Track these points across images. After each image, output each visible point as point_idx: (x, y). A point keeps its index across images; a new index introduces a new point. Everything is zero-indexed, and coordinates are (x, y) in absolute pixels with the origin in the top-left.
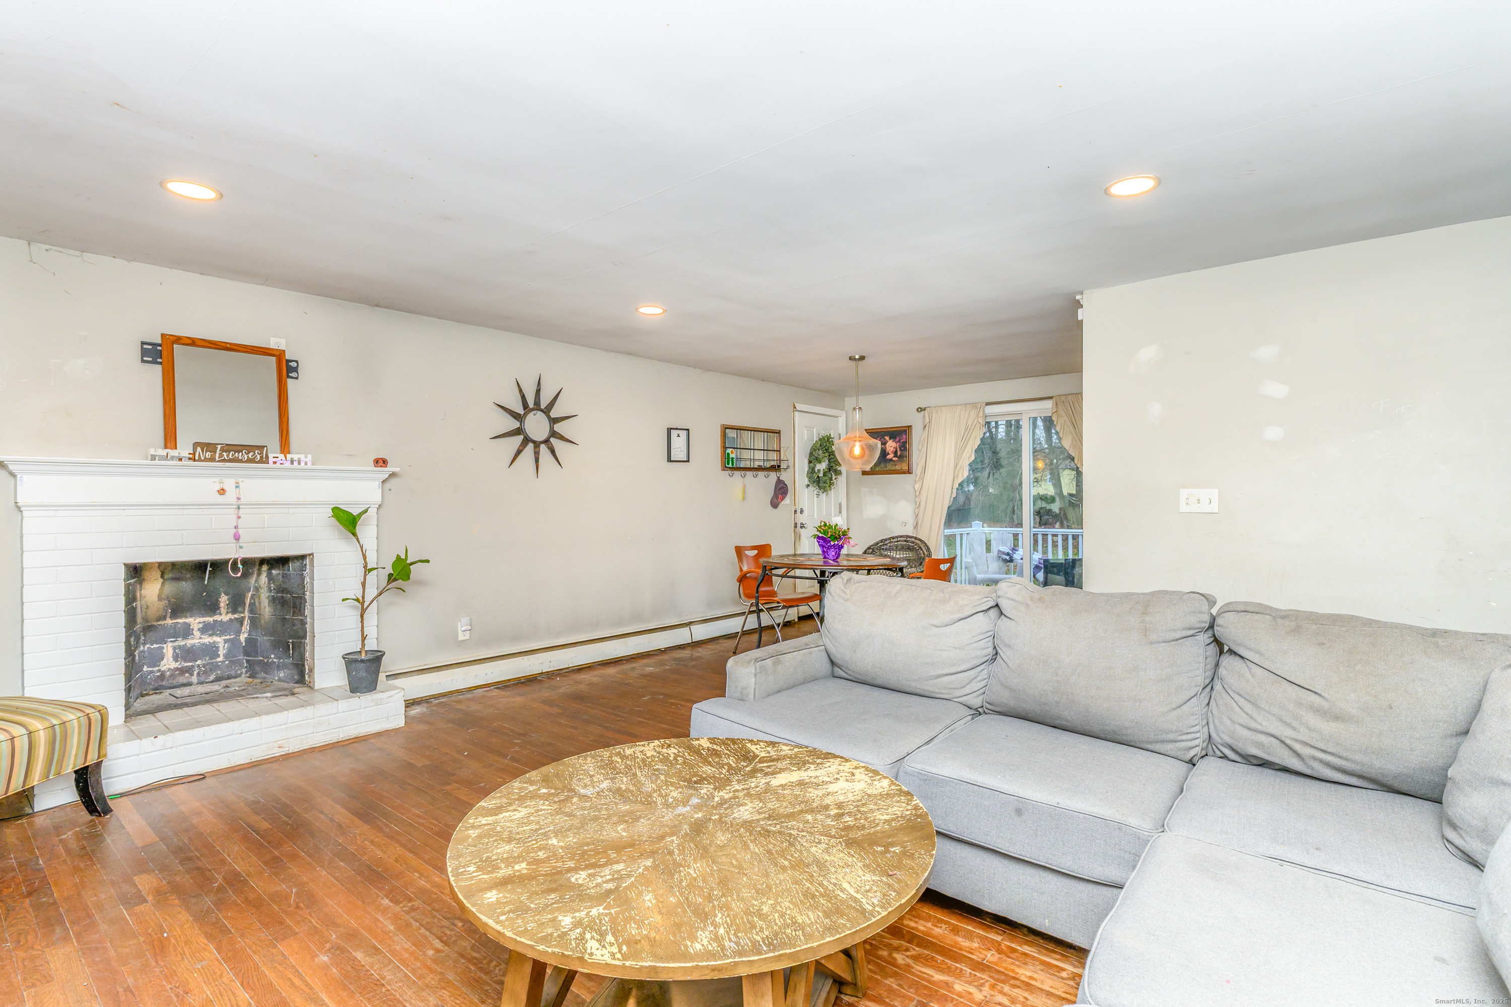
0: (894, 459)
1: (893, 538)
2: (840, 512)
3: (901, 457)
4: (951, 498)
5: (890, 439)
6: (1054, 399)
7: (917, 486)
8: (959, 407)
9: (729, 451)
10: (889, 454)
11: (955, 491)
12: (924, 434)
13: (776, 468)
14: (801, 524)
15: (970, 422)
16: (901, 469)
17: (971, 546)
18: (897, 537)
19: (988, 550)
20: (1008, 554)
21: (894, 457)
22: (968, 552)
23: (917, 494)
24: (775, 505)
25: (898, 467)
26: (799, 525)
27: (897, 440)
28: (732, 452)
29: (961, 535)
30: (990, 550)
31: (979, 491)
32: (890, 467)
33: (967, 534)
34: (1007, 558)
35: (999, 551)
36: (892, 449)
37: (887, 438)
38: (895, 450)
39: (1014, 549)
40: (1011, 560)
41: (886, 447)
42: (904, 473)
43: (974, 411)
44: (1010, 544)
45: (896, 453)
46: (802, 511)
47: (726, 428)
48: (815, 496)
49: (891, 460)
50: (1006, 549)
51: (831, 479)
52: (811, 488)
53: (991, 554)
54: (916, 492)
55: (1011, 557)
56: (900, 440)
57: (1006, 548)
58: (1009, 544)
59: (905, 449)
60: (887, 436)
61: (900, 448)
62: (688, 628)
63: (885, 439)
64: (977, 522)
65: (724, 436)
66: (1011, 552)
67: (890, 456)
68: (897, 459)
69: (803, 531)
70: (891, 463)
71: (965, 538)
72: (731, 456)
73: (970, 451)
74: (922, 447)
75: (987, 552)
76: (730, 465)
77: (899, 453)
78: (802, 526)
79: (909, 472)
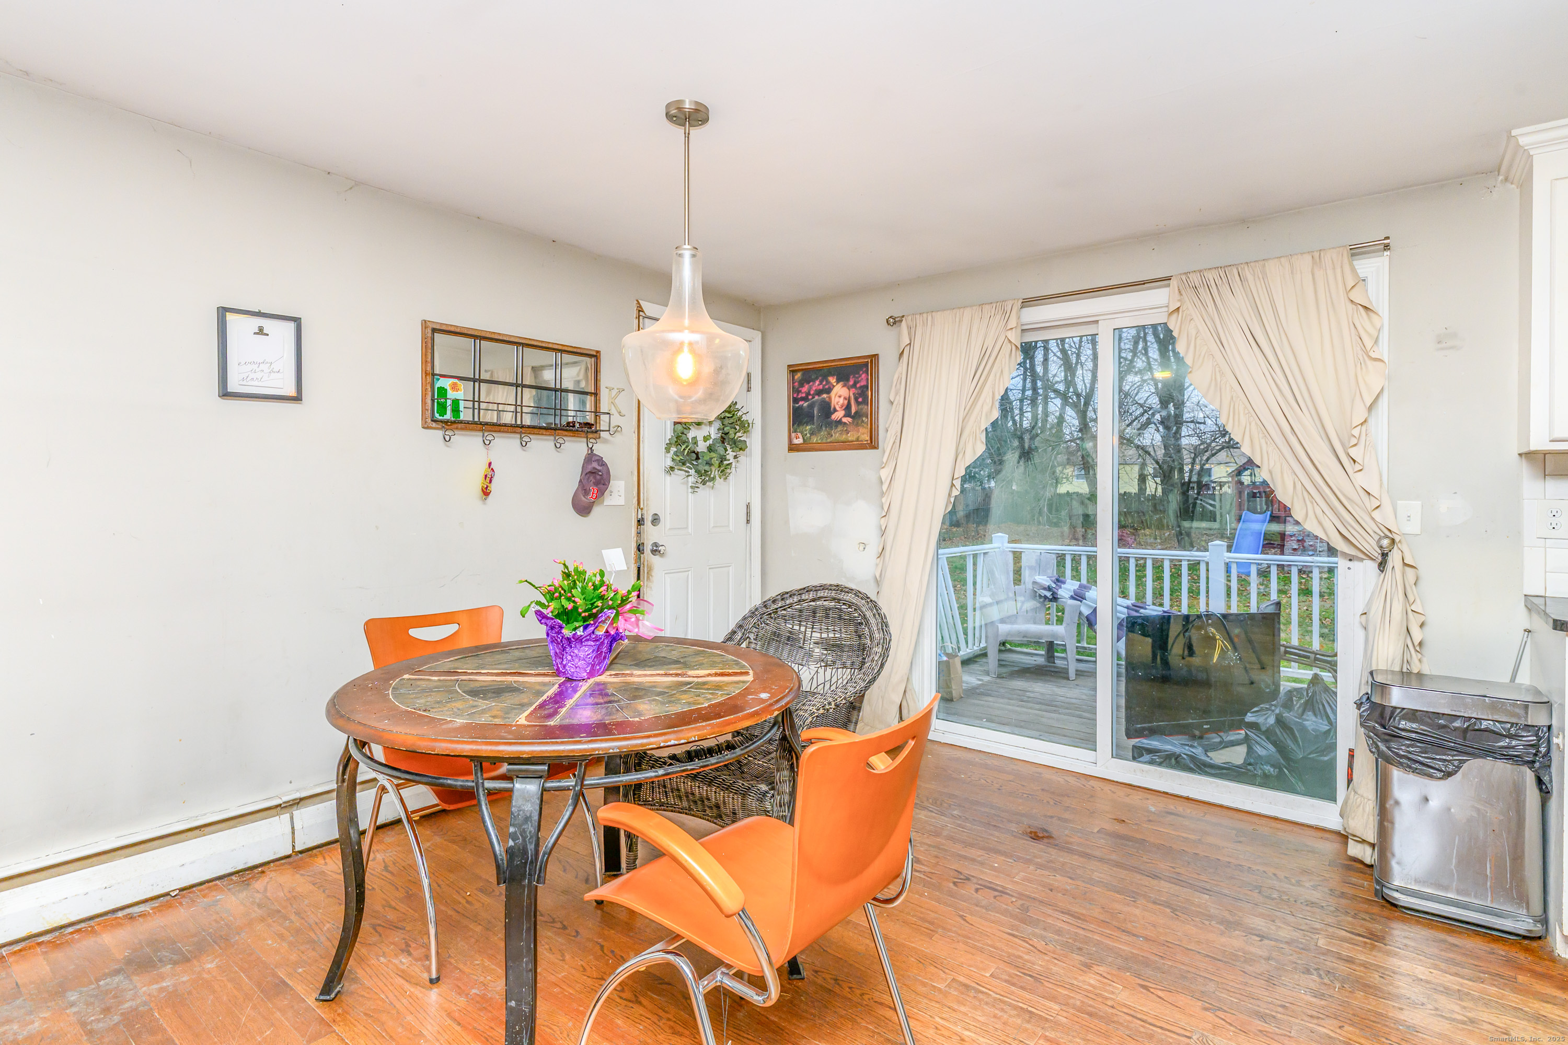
0: (845, 420)
1: (807, 590)
2: (748, 521)
3: (857, 416)
4: (950, 495)
5: (838, 382)
6: (1174, 282)
7: (885, 474)
8: (968, 312)
9: (442, 383)
10: (835, 410)
11: (958, 483)
12: (900, 369)
13: (588, 429)
14: (656, 545)
15: (989, 342)
16: (857, 440)
17: (991, 573)
18: (816, 589)
19: (1018, 580)
20: (1049, 589)
21: (845, 416)
22: (985, 585)
23: (885, 488)
24: (583, 508)
25: (851, 436)
26: (648, 548)
27: (851, 383)
28: (454, 387)
29: (975, 556)
30: (1020, 581)
31: (1002, 487)
32: (837, 435)
33: (985, 554)
34: (1048, 594)
35: (1035, 583)
36: (841, 401)
37: (833, 380)
38: (846, 402)
39: (1059, 581)
40: (1055, 599)
41: (830, 398)
42: (861, 447)
43: (998, 317)
44: (1053, 571)
45: (848, 408)
46: (656, 520)
47: (434, 330)
48: (690, 490)
49: (839, 422)
50: (1045, 580)
51: (723, 459)
52: (679, 474)
53: (1022, 587)
54: (882, 483)
55: (1054, 594)
56: (854, 385)
57: (1045, 577)
58: (1050, 572)
59: (865, 402)
60: (833, 375)
61: (856, 399)
62: (288, 816)
63: (828, 382)
64: (1000, 534)
65: (428, 348)
66: (1054, 586)
67: (839, 415)
68: (850, 420)
69: (655, 560)
70: (840, 428)
71: (980, 560)
72: (451, 394)
73: (989, 401)
74: (897, 393)
75: (1015, 584)
76: (448, 416)
77: (853, 410)
78: (655, 551)
79: (872, 444)
